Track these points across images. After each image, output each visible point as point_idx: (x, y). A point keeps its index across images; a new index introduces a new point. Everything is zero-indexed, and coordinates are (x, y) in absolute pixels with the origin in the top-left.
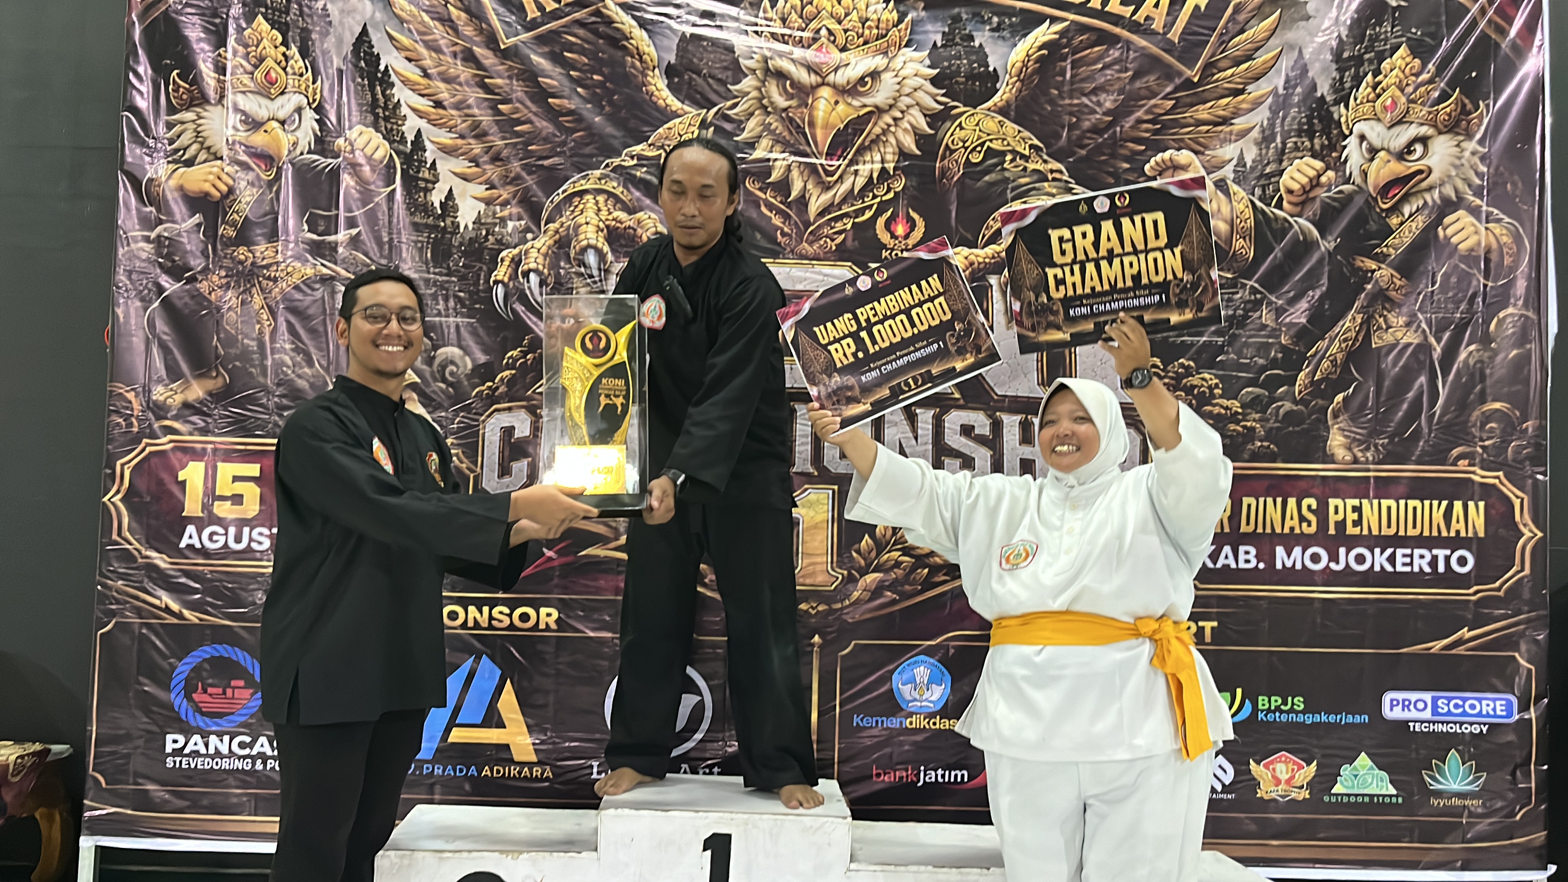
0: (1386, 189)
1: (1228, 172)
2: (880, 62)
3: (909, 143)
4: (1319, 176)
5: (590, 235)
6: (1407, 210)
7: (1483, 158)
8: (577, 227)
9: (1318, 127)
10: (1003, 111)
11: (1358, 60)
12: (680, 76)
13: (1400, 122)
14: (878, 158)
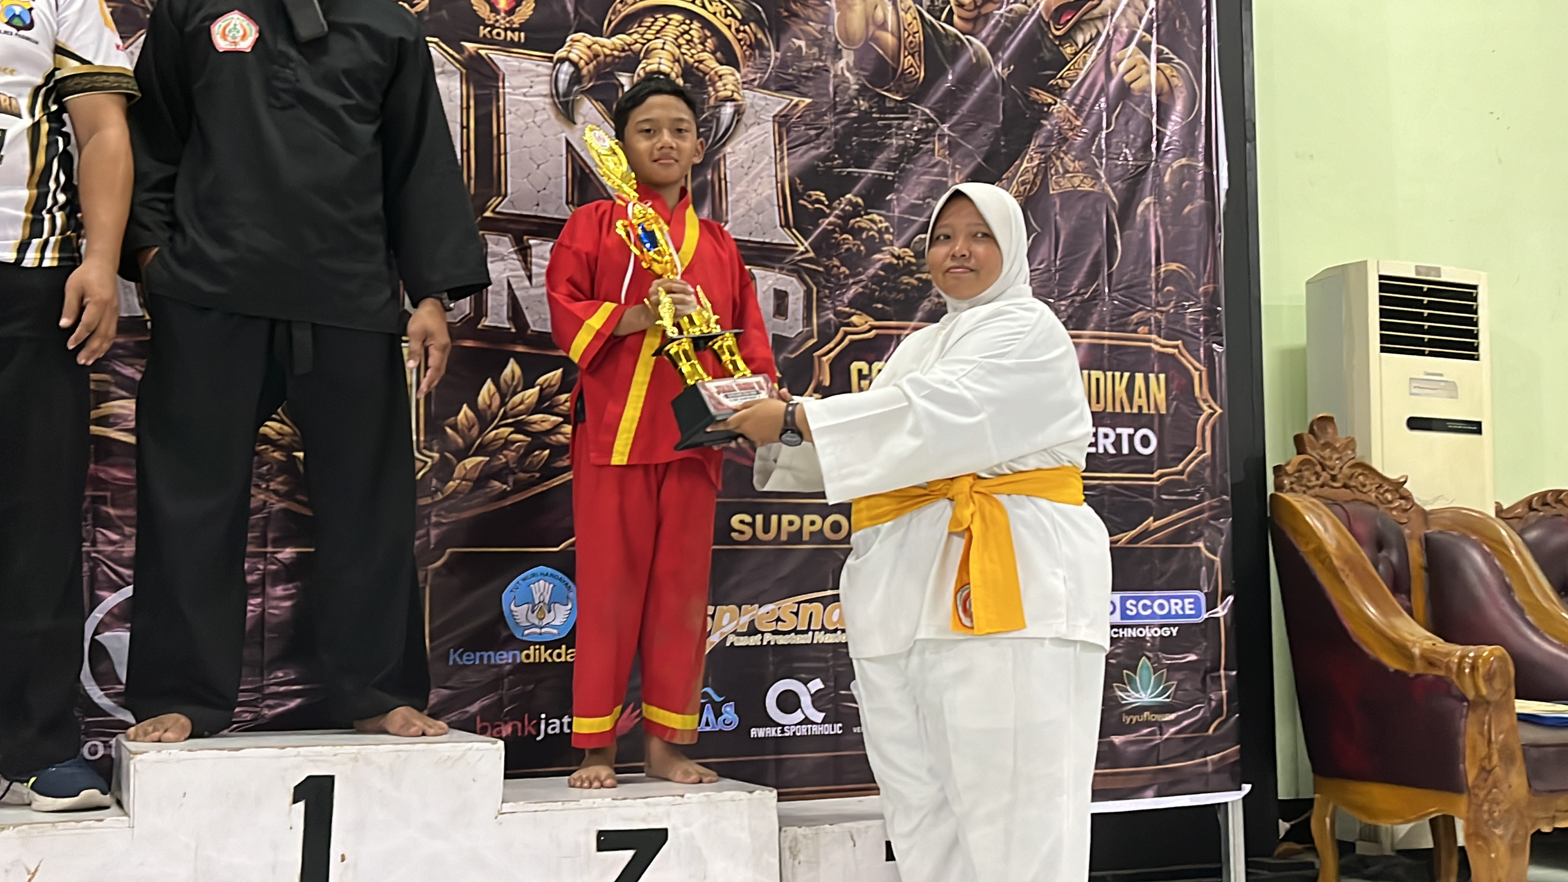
0: (1058, 14)
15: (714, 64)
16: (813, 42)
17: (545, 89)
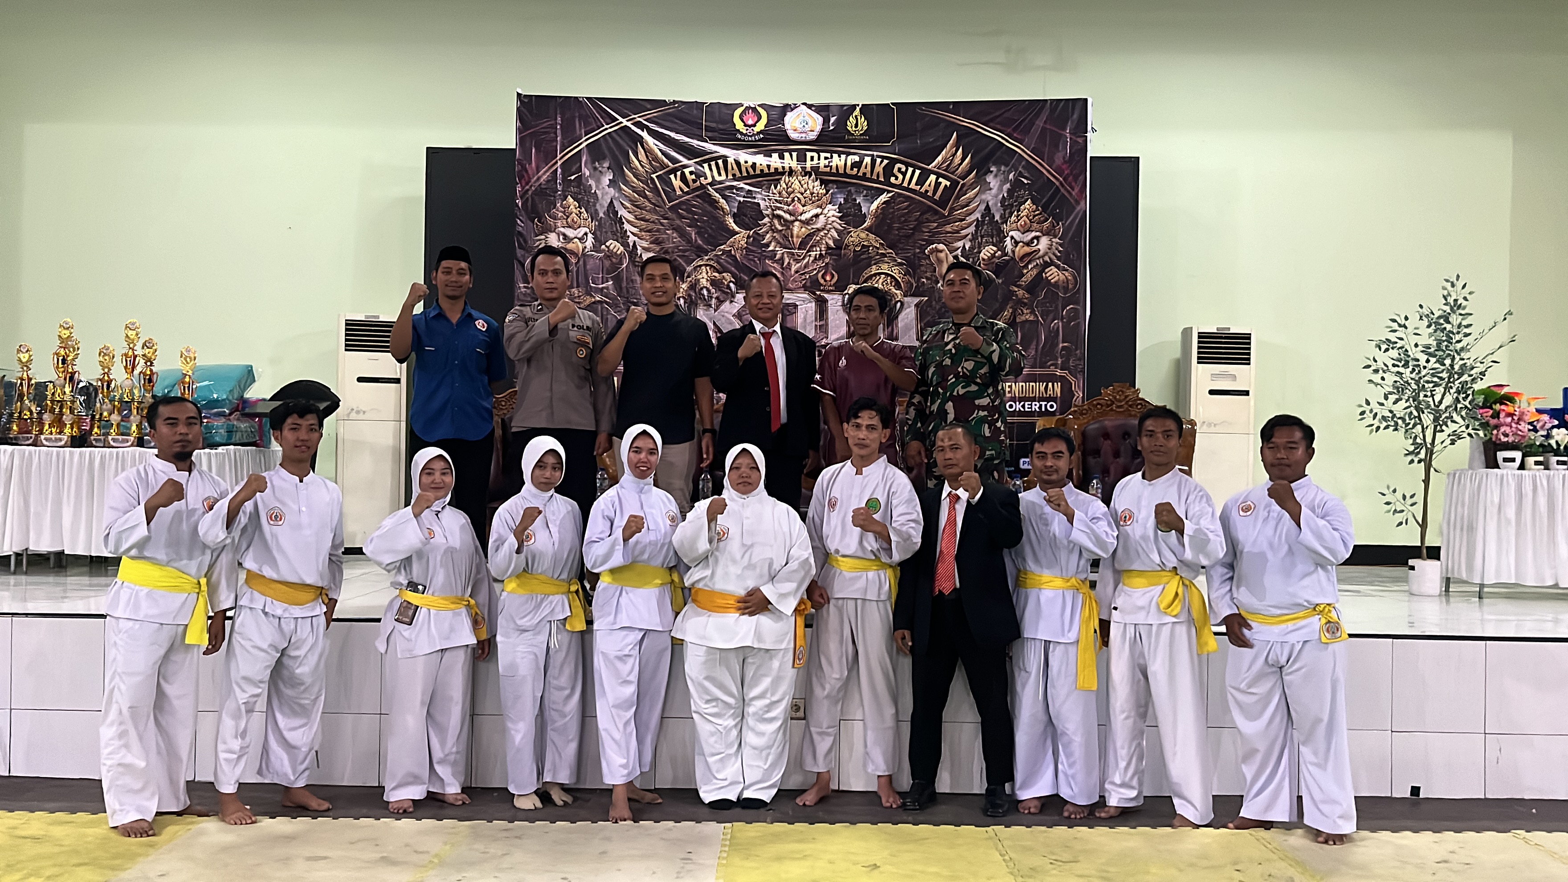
0: (1022, 258)
1: (959, 252)
2: (819, 210)
3: (831, 243)
4: (995, 253)
5: (704, 282)
6: (1030, 267)
7: (1060, 245)
8: (699, 280)
9: (995, 233)
10: (869, 229)
11: (1012, 205)
12: (739, 217)
13: (1028, 231)
14: (818, 249)
15: (894, 290)
16: (927, 279)
17: (840, 304)
